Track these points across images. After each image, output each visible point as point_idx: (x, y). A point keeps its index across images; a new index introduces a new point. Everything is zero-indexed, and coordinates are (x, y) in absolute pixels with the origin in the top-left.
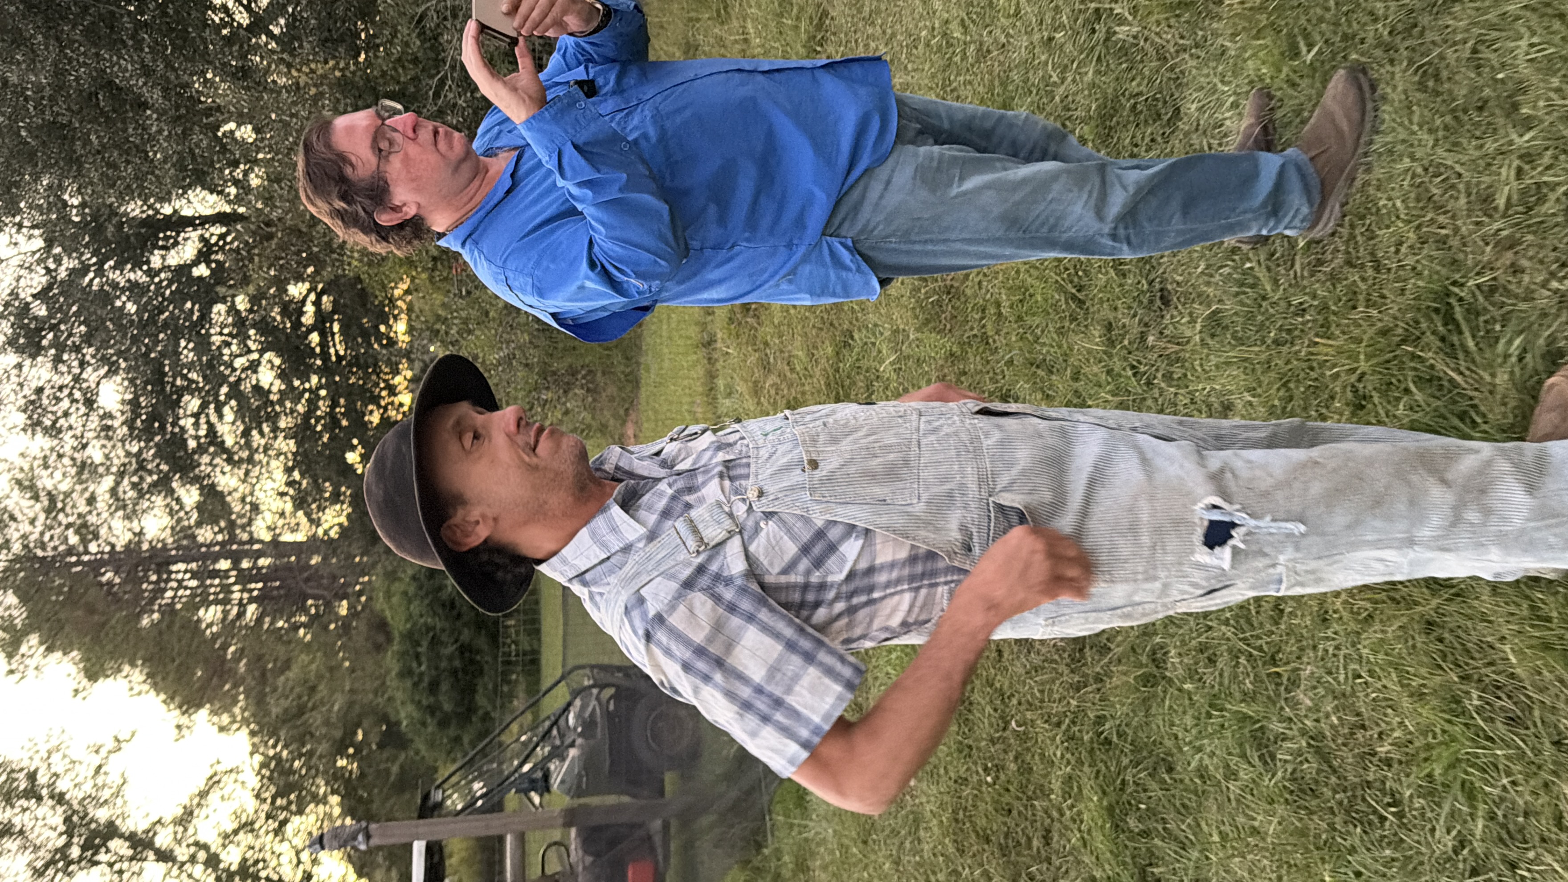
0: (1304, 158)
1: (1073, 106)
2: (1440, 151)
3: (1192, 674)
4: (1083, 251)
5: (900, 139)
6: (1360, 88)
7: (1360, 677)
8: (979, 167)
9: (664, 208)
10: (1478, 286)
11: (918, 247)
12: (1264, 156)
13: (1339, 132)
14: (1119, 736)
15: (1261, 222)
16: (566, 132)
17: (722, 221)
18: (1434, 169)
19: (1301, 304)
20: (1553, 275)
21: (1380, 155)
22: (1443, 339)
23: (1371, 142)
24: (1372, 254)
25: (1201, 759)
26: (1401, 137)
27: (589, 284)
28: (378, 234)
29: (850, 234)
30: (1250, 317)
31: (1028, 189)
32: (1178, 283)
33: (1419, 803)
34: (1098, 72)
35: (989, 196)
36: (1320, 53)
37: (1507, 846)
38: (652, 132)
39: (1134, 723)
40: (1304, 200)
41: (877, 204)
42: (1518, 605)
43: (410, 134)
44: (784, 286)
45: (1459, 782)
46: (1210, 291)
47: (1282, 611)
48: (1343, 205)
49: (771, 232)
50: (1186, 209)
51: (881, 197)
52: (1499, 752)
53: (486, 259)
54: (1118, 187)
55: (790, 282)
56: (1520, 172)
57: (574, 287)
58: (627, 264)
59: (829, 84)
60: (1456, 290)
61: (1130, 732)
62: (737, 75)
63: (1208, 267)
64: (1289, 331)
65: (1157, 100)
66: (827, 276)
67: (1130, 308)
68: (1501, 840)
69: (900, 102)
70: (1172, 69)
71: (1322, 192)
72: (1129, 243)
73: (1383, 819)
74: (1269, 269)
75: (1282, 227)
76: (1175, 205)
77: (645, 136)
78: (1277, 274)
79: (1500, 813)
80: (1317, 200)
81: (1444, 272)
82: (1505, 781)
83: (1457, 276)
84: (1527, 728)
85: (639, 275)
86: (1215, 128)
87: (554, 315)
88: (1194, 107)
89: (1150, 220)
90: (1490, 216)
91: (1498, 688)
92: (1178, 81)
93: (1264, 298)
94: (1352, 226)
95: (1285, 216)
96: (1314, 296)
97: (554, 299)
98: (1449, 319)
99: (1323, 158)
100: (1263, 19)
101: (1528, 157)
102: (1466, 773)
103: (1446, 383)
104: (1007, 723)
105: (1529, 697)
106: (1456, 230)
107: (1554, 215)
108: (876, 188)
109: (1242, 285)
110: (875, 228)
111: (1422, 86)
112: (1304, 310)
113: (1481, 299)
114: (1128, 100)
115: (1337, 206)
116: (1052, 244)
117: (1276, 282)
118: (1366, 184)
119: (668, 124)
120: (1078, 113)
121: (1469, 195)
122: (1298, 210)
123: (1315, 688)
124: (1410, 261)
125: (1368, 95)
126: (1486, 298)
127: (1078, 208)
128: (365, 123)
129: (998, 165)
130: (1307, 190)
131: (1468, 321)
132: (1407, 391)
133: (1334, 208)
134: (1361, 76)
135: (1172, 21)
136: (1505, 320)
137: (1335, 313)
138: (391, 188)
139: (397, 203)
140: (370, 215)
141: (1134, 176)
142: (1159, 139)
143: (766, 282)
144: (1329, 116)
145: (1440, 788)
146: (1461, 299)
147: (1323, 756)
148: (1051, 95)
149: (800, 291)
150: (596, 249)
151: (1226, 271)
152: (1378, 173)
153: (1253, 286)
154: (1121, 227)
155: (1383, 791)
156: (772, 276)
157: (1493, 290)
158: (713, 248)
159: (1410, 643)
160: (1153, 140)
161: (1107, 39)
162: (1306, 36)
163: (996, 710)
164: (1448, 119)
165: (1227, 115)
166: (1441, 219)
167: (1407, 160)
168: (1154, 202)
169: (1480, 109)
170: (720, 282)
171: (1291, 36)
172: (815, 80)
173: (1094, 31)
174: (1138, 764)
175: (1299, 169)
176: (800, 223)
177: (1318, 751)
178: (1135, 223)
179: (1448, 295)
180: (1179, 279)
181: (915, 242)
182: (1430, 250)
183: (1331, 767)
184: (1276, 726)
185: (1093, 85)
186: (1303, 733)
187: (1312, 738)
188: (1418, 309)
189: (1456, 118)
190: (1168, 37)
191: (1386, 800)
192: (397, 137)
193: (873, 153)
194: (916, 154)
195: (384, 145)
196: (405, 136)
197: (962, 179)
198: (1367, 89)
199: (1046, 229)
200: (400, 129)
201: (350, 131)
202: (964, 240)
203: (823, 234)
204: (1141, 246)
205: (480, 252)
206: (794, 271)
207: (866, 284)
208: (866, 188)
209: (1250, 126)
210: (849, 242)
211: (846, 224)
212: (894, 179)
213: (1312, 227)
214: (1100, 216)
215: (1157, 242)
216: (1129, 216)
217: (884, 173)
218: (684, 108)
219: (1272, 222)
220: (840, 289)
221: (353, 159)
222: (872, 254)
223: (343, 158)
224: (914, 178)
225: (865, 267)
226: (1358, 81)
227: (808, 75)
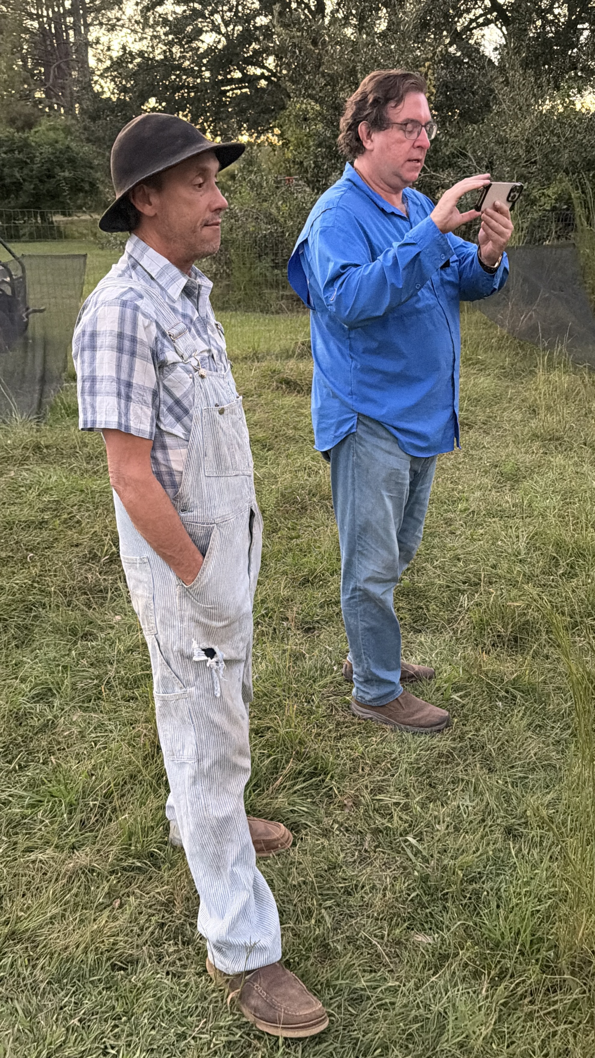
0: (398, 695)
2: (405, 766)
3: (82, 655)
4: (346, 573)
6: (439, 724)
7: (96, 745)
8: (397, 506)
9: (380, 313)
10: (331, 788)
11: (350, 473)
12: (399, 675)
13: (413, 714)
14: (35, 617)
15: (362, 674)
16: (427, 248)
17: (367, 351)
18: (395, 763)
19: (313, 700)
20: (341, 825)
21: (401, 736)
22: (300, 773)
24: (344, 735)
25: (28, 663)
26: (412, 746)
27: (331, 265)
28: (352, 124)
29: (358, 430)
30: (303, 674)
31: (385, 537)
32: (318, 636)
33: (25, 780)
34: (441, 586)
35: (381, 513)
36: (457, 702)
37: (7, 825)
38: (420, 305)
39: (44, 625)
40: (374, 696)
41: (377, 447)
42: (152, 820)
43: (416, 144)
44: (325, 390)
45: (42, 799)
46: (316, 652)
47: (129, 701)
48: (371, 718)
49: (361, 381)
51: (381, 448)
52: (65, 815)
53: (342, 195)
54: (384, 589)
55: (328, 395)
56: (397, 804)
57: (329, 254)
58: (347, 289)
59: (444, 416)
60: (329, 776)
62: (452, 359)
63: (330, 652)
64: (296, 695)
65: (425, 620)
66: (332, 418)
67: (302, 611)
68: (9, 824)
70: (443, 627)
71: (379, 706)
72: (350, 599)
73: (10, 762)
74: (331, 683)
75: (359, 686)
76: (374, 623)
78: (330, 687)
79: (26, 821)
80: (374, 704)
81: (338, 771)
82: (47, 821)
83: (336, 777)
84: (80, 831)
85: (339, 297)
86: (410, 651)
87: (306, 241)
88: (423, 639)
89: (365, 609)
90: (371, 793)
91: (101, 815)
92: (437, 631)
93: (314, 681)
94: (359, 724)
95: (365, 687)
96: (318, 707)
97: (319, 241)
98: (313, 775)
99: (398, 706)
100: (474, 672)
101: (406, 807)
102: (48, 802)
103: (275, 776)
104: (31, 551)
105: (99, 829)
106: (362, 776)
107: (375, 823)
108: (386, 445)
109: (321, 670)
110: (362, 446)
111: (440, 755)
112: (309, 702)
113: (324, 790)
114: (424, 604)
115: (370, 716)
116: (351, 552)
117: (324, 687)
119: (425, 315)
120: (416, 577)
121: (383, 781)
122: (368, 693)
123: (85, 721)
124: (342, 754)
125: (434, 728)
126: (325, 793)
127: (372, 567)
128: (423, 115)
129: (397, 520)
130: (381, 697)
131: (311, 785)
132: (269, 756)
133: (370, 714)
134: (445, 724)
135: (470, 625)
136: (313, 803)
137: (308, 719)
138: (382, 133)
139: (374, 136)
140: (365, 118)
143: (328, 379)
144: (421, 709)
145: (36, 789)
146: (323, 780)
147: (42, 729)
148: (426, 560)
149: (323, 400)
150: (354, 269)
151: (329, 661)
152: (391, 736)
153: (321, 675)
154: (361, 593)
155: (27, 761)
156: (331, 382)
157: (330, 796)
158: (350, 345)
159: (122, 768)
161: (459, 590)
162: (466, 696)
163: (38, 544)
164: (424, 769)
165: (418, 658)
166: (367, 769)
167: (399, 750)
168: (375, 611)
169: (430, 785)
170: (328, 349)
171: (466, 687)
172: (445, 407)
173: (464, 583)
174: (18, 628)
175: (393, 692)
176: (365, 399)
177: (46, 725)
178: (362, 601)
179: (325, 774)
180: (322, 637)
181: (353, 470)
182: (349, 764)
183: (37, 733)
184: (57, 703)
185: (433, 584)
186: (56, 717)
187: (53, 721)
188: (316, 759)
189: (424, 773)
190: (462, 624)
191: (22, 764)
192: (414, 136)
193: (406, 443)
194: (406, 469)
195: (409, 127)
196: (416, 141)
197: (391, 497)
198: (437, 728)
199: (360, 549)
200: (420, 137)
201: (418, 104)
202: (354, 501)
203: (359, 414)
204: (349, 605)
205: (346, 192)
206: (335, 396)
207: (326, 443)
208: (386, 439)
209: (414, 669)
210: (354, 430)
211: (365, 428)
212: (392, 457)
213: (358, 703)
214: (368, 580)
215: (350, 614)
216: (367, 597)
217: (396, 449)
218: (434, 325)
219: (361, 680)
220: (323, 425)
221: (400, 107)
222: (346, 444)
223: (400, 100)
224: (393, 469)
225: (338, 440)
226: (442, 723)
227: (450, 402)
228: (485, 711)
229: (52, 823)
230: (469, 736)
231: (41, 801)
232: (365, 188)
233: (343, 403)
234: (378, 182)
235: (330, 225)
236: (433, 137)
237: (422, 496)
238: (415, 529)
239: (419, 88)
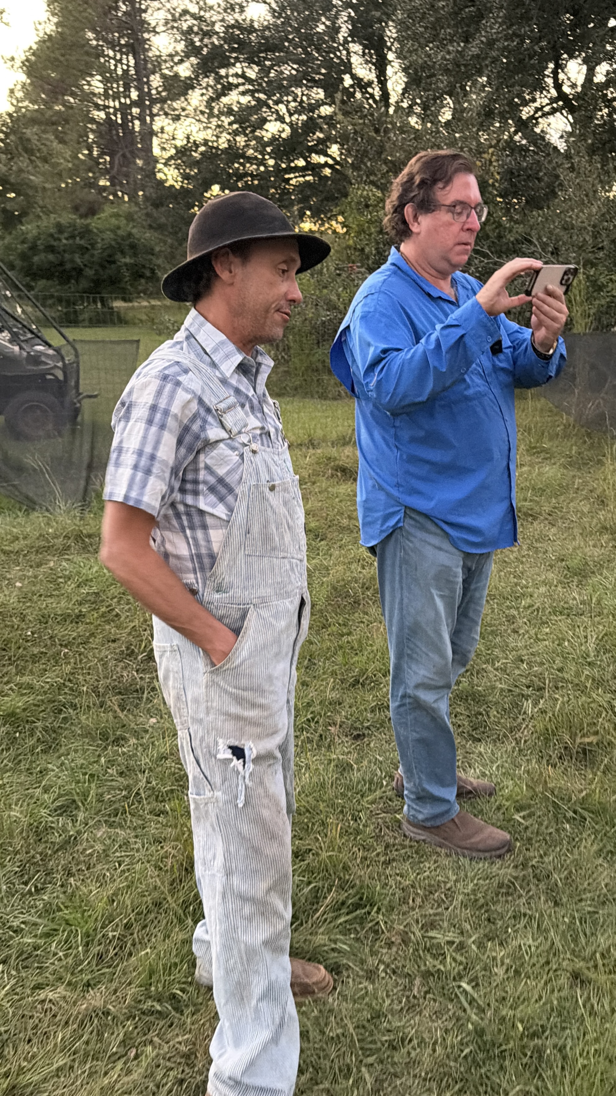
0: (454, 815)
1: (480, 676)
2: (461, 897)
3: (111, 763)
4: (395, 678)
5: (467, 555)
6: (499, 849)
7: (120, 865)
8: (449, 605)
9: (423, 398)
10: (378, 923)
11: (397, 570)
12: (455, 791)
13: (470, 837)
14: (65, 719)
16: (473, 329)
17: (413, 440)
18: (450, 894)
19: (360, 818)
20: (388, 966)
21: (457, 862)
22: (343, 903)
23: (464, 856)
24: (394, 860)
25: (53, 770)
26: (469, 874)
27: (372, 350)
28: (399, 206)
29: (405, 525)
30: (350, 788)
32: (368, 745)
33: (40, 905)
34: (502, 690)
35: (431, 614)
36: (520, 824)
37: (17, 958)
38: (470, 392)
39: (73, 728)
40: (426, 816)
41: (425, 541)
42: (176, 956)
43: (466, 227)
44: (370, 483)
45: (56, 927)
46: (365, 763)
47: (159, 815)
48: (424, 841)
49: (407, 472)
50: (421, 741)
51: (429, 544)
52: (80, 948)
53: (386, 280)
54: (436, 697)
55: (374, 486)
56: (451, 943)
57: (369, 339)
58: (387, 374)
59: (500, 509)
60: (375, 909)
61: (67, 725)
62: (507, 448)
63: (381, 763)
64: (342, 812)
65: (485, 727)
66: (377, 511)
67: (351, 715)
68: (21, 955)
69: (488, 555)
70: (505, 736)
71: (433, 827)
72: (400, 706)
73: (26, 884)
74: (381, 798)
75: (410, 803)
76: (425, 734)
77: (468, 387)
78: (379, 803)
79: (39, 952)
80: (428, 824)
81: (386, 902)
82: (61, 954)
83: (383, 910)
84: (97, 966)
85: (379, 382)
86: (469, 763)
87: (348, 327)
88: (482, 750)
89: (415, 719)
90: (422, 928)
91: (121, 948)
92: (498, 740)
93: (362, 796)
94: (411, 847)
95: (417, 804)
96: (365, 826)
97: (361, 327)
98: (357, 906)
99: (454, 828)
100: (539, 789)
101: (461, 947)
102: (64, 931)
103: (315, 907)
104: (66, 646)
105: (118, 965)
106: (413, 909)
107: (425, 965)
108: (435, 540)
109: (370, 784)
110: (409, 540)
111: (501, 886)
112: (356, 820)
113: (370, 925)
114: (485, 710)
115: (423, 838)
116: (400, 656)
117: (373, 802)
118: (439, 855)
119: (476, 402)
120: (475, 679)
121: (435, 915)
122: (420, 812)
123: (110, 838)
124: (392, 882)
125: (494, 853)
126: (371, 928)
127: (422, 672)
128: (472, 197)
129: (450, 621)
130: (435, 817)
131: (355, 918)
132: (309, 883)
133: (422, 836)
134: (506, 848)
135: (534, 736)
136: (357, 940)
137: (355, 839)
138: (429, 215)
139: (420, 219)
140: (411, 200)
141: (443, 707)
142: (460, 730)
143: (374, 470)
144: (479, 830)
145: (51, 916)
146: (369, 913)
147: (63, 847)
148: (487, 662)
149: (367, 492)
150: (394, 354)
151: (379, 773)
152: (446, 862)
153: (370, 789)
154: (411, 700)
155: (45, 883)
156: (377, 474)
157: (376, 932)
158: (395, 435)
159: (146, 893)
160: (459, 726)
161: (523, 696)
162: (530, 815)
163: (74, 639)
164: (482, 901)
165: (478, 771)
166: (419, 900)
167: (454, 878)
168: (426, 720)
169: (489, 920)
170: (373, 438)
171: (529, 806)
172: (502, 500)
173: (528, 687)
174: (46, 731)
175: (447, 812)
176: (414, 492)
177: (67, 842)
178: (413, 709)
179: (371, 905)
180: (372, 745)
181: (401, 567)
182: (399, 893)
183: (57, 850)
184: (81, 816)
185: (493, 688)
186: (79, 832)
187: (75, 838)
188: (361, 887)
189: (483, 906)
190: (526, 733)
191: (39, 885)
192: (464, 218)
193: (458, 538)
194: (458, 567)
195: (458, 209)
196: (464, 223)
197: (441, 597)
198: (498, 852)
199: (409, 652)
200: (469, 220)
201: (467, 186)
202: (402, 600)
203: (406, 507)
204: (398, 714)
205: (389, 276)
206: (381, 488)
207: (373, 538)
208: (435, 534)
209: (471, 783)
210: (401, 524)
211: (412, 522)
212: (441, 553)
213: (409, 822)
214: (417, 686)
215: (400, 724)
216: (418, 705)
217: (446, 545)
218: (486, 412)
219: (413, 797)
220: (369, 519)
221: (448, 188)
222: (393, 539)
223: (448, 181)
224: (443, 565)
225: (385, 535)
226: (503, 847)
227: (506, 494)
228: (551, 833)
229: (66, 956)
230: (534, 863)
231: (55, 930)
232: (411, 273)
233: (388, 495)
234: (424, 266)
236: (483, 219)
237: (477, 595)
238: (470, 630)
239: (468, 169)
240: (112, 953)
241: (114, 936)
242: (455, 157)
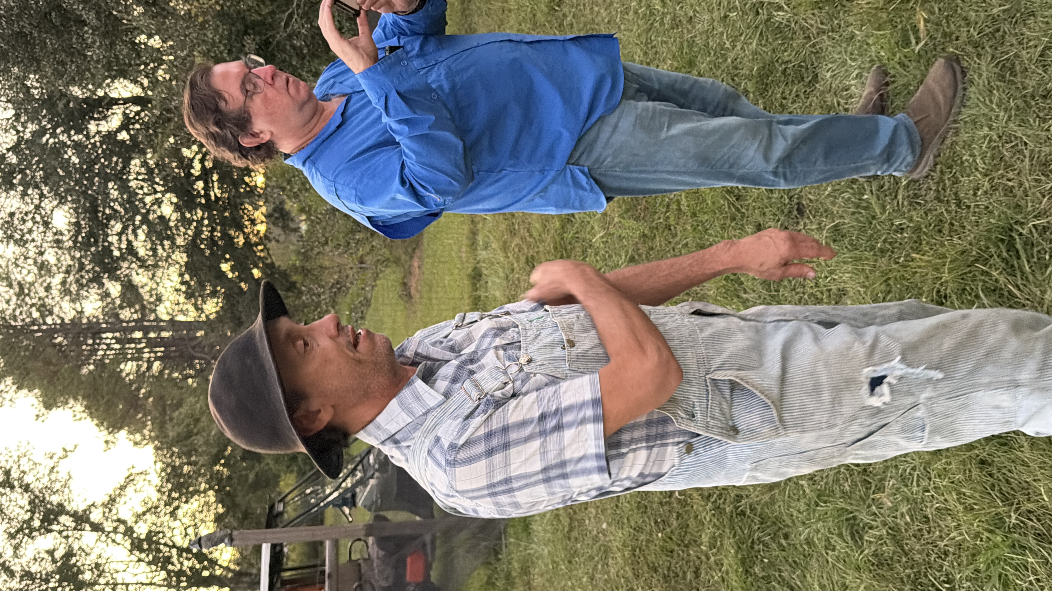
0: (910, 122)
1: (740, 66)
2: (1012, 125)
4: (752, 183)
5: (625, 96)
6: (955, 74)
7: (928, 491)
8: (680, 119)
10: (1035, 226)
11: (634, 175)
12: (882, 118)
13: (937, 104)
14: (751, 510)
15: (878, 166)
16: (392, 82)
18: (1006, 137)
19: (901, 224)
21: (966, 123)
22: (1006, 262)
23: (959, 113)
24: (956, 194)
25: (809, 533)
26: (982, 112)
27: (399, 197)
28: (240, 152)
29: (587, 164)
30: (862, 230)
32: (810, 200)
34: (760, 44)
35: (688, 139)
36: (926, 45)
38: (446, 86)
40: (910, 151)
41: (607, 143)
43: (269, 80)
44: (538, 200)
45: (997, 574)
46: (835, 209)
48: (935, 157)
49: (529, 161)
50: (827, 156)
51: (610, 138)
53: (321, 175)
54: (780, 137)
55: (542, 197)
57: (387, 199)
58: (429, 182)
59: (576, 54)
60: (1018, 228)
61: (759, 508)
62: (508, 44)
63: (834, 191)
64: (890, 243)
65: (802, 67)
66: (569, 193)
67: (774, 214)
69: (625, 68)
70: (814, 46)
71: (922, 145)
72: (785, 179)
74: (878, 197)
75: (891, 170)
76: (820, 151)
78: (885, 201)
80: (918, 151)
81: (1010, 213)
82: (1032, 578)
83: (1019, 217)
85: (437, 192)
86: (842, 90)
87: (369, 219)
88: (829, 75)
89: (801, 162)
91: (1030, 512)
92: (818, 55)
93: (874, 218)
94: (942, 172)
95: (895, 162)
96: (911, 220)
97: (372, 206)
98: (1011, 246)
99: (925, 122)
100: (884, 16)
102: (1004, 569)
103: (1006, 293)
106: (1021, 184)
108: (606, 131)
109: (859, 206)
110: (603, 161)
111: (1002, 78)
112: (902, 229)
113: (1036, 235)
114: (781, 65)
115: (932, 157)
116: (730, 177)
117: (884, 207)
118: (954, 143)
119: (457, 79)
120: (743, 72)
121: (1032, 159)
122: (904, 159)
123: (895, 494)
124: (984, 202)
125: (959, 79)
126: (1040, 235)
127: (751, 153)
128: (236, 70)
129: (694, 118)
130: (912, 144)
131: (1026, 250)
132: (977, 296)
133: (929, 158)
134: (955, 65)
135: (816, 11)
137: (926, 234)
138: (253, 119)
139: (256, 130)
140: (236, 138)
141: (792, 130)
142: (802, 96)
143: (525, 196)
144: (930, 93)
146: (1021, 234)
147: (898, 543)
148: (725, 57)
149: (548, 203)
150: (406, 170)
151: (846, 195)
152: (965, 136)
153: (865, 208)
154: (781, 166)
155: (940, 572)
156: (529, 193)
157: (1045, 230)
158: (487, 171)
159: (968, 474)
160: (797, 96)
161: (768, 20)
164: (1019, 102)
165: (852, 82)
166: (1011, 175)
167: (986, 128)
168: (805, 149)
170: (491, 196)
171: (904, 30)
172: (564, 48)
173: (758, 13)
174: (763, 530)
175: (907, 129)
176: (551, 154)
177: (894, 538)
178: (790, 164)
179: (1011, 230)
180: (812, 197)
181: (632, 172)
182: (999, 195)
183: (903, 550)
184: (867, 519)
185: (755, 53)
186: (885, 524)
187: (890, 528)
188: (989, 239)
189: (1025, 102)
190: (813, 22)
191: (942, 578)
192: (260, 82)
193: (606, 105)
194: (636, 108)
195: (249, 87)
196: (265, 82)
197: (669, 127)
198: (959, 75)
199: (727, 166)
200: (262, 76)
201: (225, 75)
202: (668, 172)
203: (567, 163)
204: (793, 181)
205: (317, 169)
206: (545, 189)
207: (597, 201)
208: (599, 130)
209: (870, 93)
210: (586, 169)
211: (584, 156)
212: (620, 125)
213: (911, 172)
214: (767, 158)
215: (805, 178)
216: (787, 159)
217: (612, 119)
218: (469, 67)
219: (885, 166)
220: (577, 204)
221: (226, 96)
222: (602, 179)
223: (219, 95)
224: (635, 125)
225: (596, 188)
226: (953, 68)
227: (559, 45)
228: (940, 10)
230: (975, 34)
231: (1000, 576)
232: (314, 145)
233: (553, 181)
234: (307, 130)
235: (354, 192)
236: (261, 60)
237: (666, 80)
238: (703, 88)
239: (207, 71)
240: (1038, 525)
241: (1017, 519)
242: (193, 85)
